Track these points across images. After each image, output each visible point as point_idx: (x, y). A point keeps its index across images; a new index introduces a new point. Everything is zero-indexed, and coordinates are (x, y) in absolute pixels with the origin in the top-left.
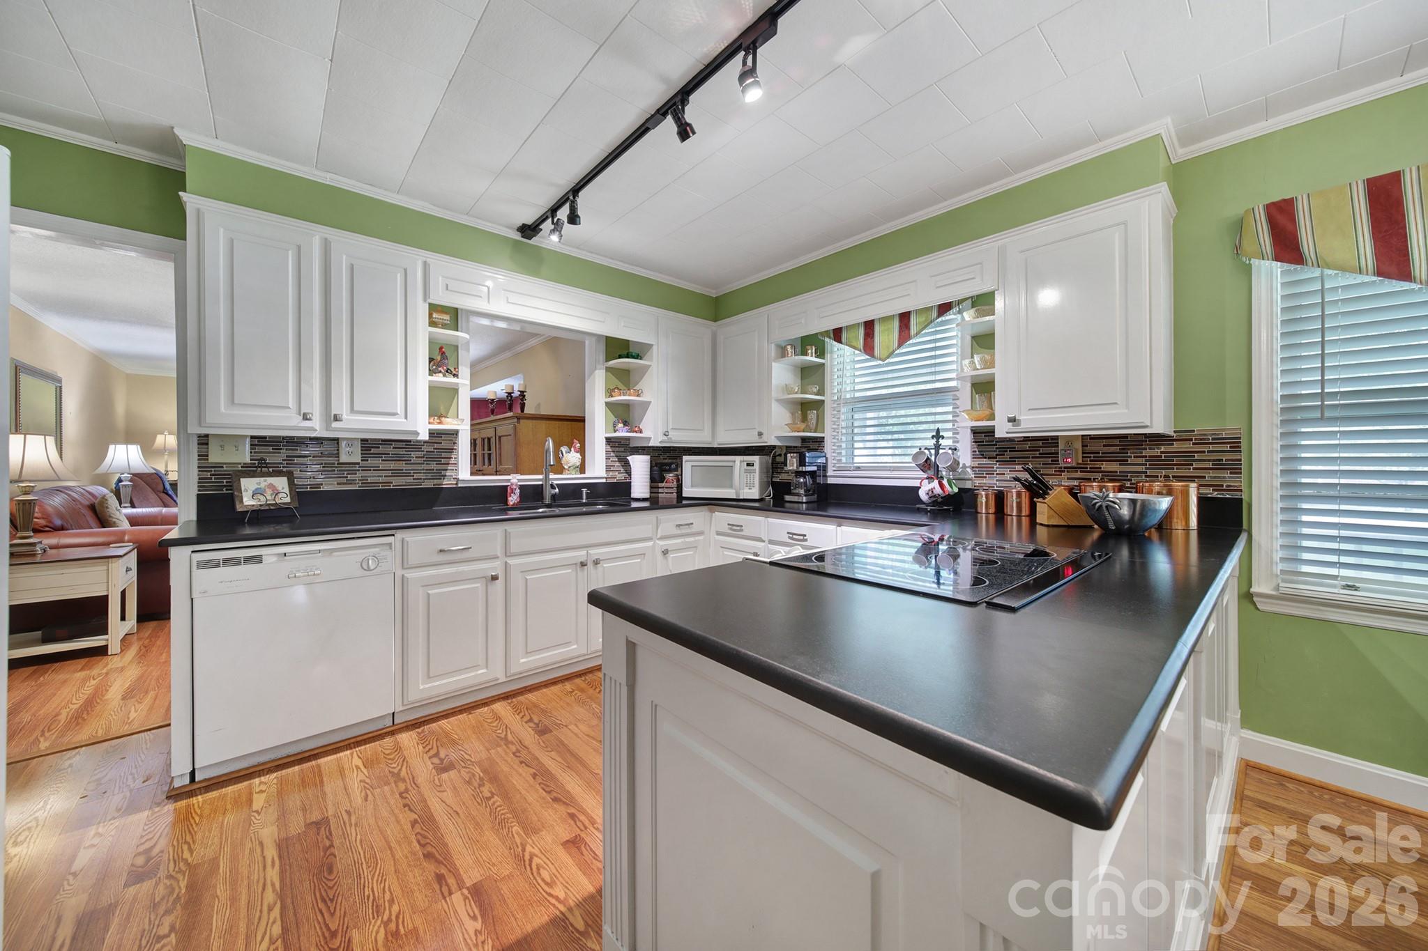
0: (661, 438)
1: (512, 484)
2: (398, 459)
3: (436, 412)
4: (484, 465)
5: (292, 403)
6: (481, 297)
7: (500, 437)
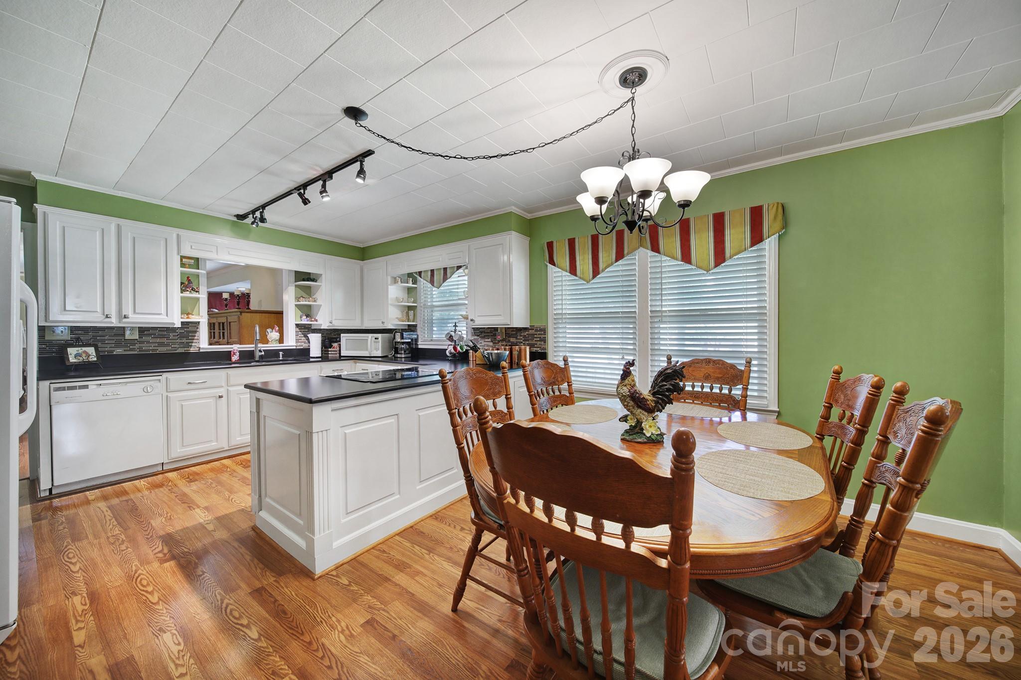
0: (329, 324)
1: (234, 350)
2: (163, 337)
3: (184, 312)
4: (220, 339)
5: (99, 309)
7: (230, 323)
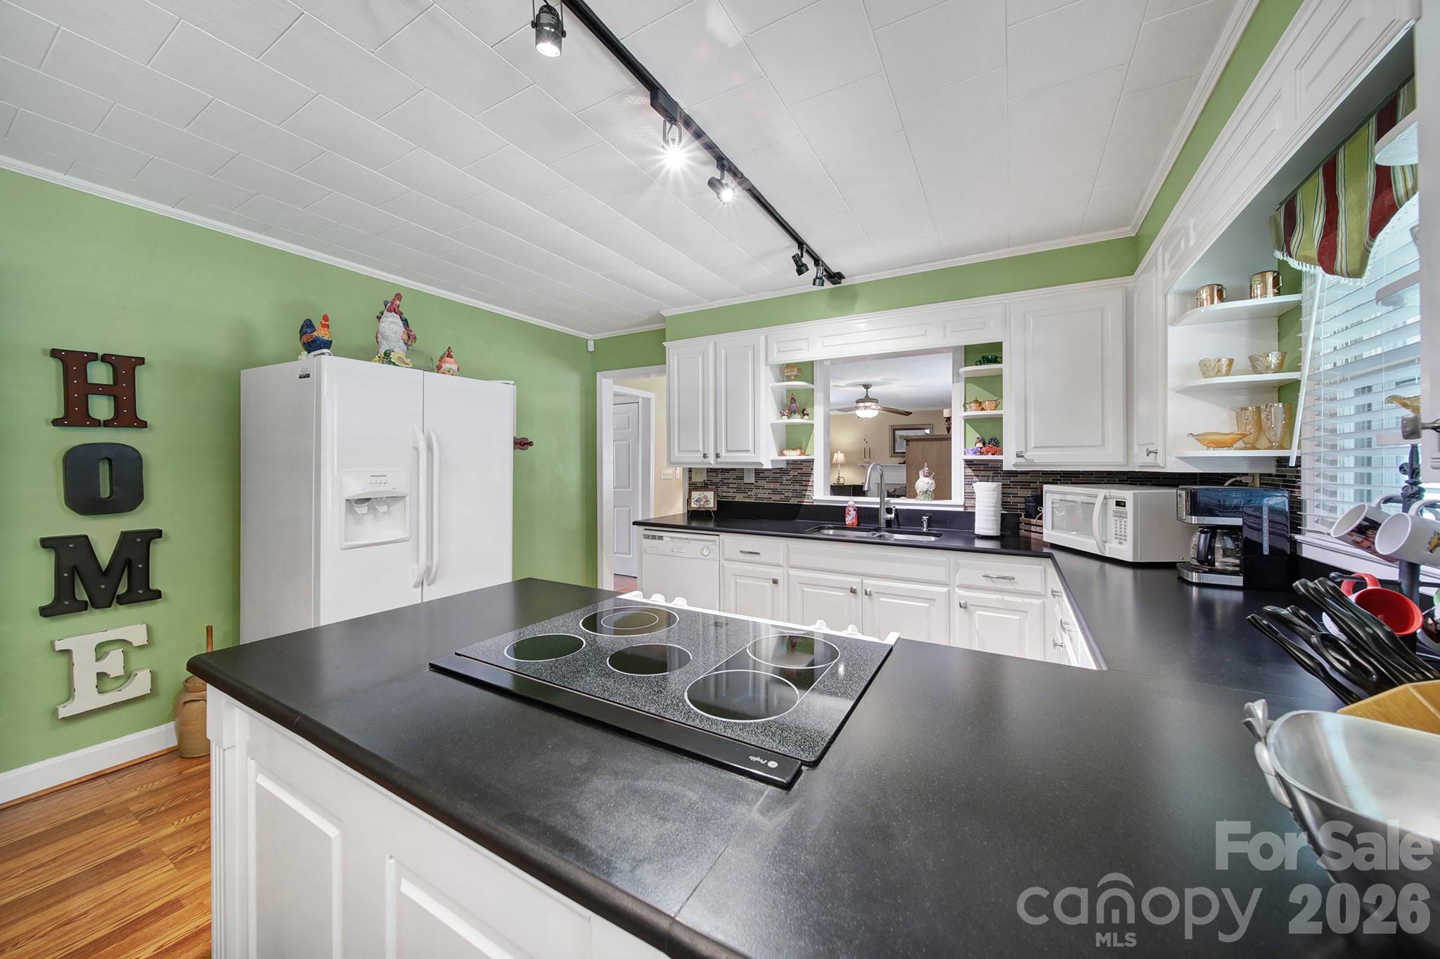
0: (1014, 460)
1: (850, 506)
5: (701, 449)
6: (802, 349)
